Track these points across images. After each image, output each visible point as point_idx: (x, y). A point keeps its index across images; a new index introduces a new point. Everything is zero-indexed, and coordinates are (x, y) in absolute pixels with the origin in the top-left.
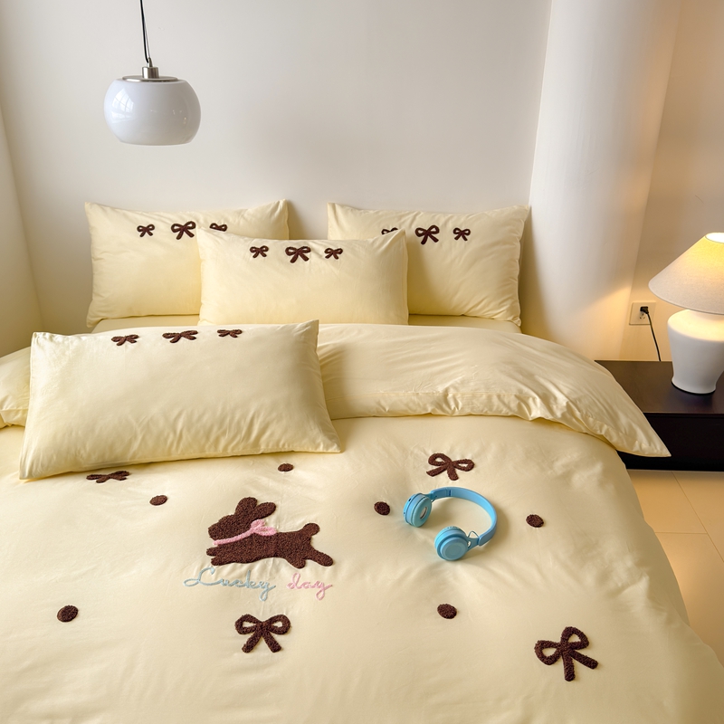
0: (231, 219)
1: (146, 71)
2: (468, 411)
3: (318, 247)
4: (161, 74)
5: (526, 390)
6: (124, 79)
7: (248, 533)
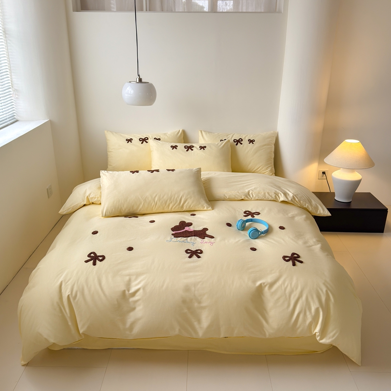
0: (162, 136)
2: (257, 198)
3: (196, 146)
5: (278, 191)
6: (130, 82)
7: (184, 230)
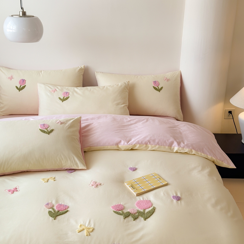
1: (21, 13)
4: (27, 14)
6: (12, 16)
